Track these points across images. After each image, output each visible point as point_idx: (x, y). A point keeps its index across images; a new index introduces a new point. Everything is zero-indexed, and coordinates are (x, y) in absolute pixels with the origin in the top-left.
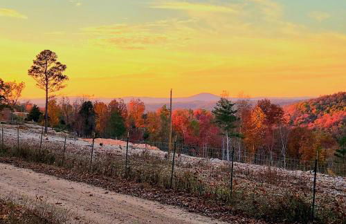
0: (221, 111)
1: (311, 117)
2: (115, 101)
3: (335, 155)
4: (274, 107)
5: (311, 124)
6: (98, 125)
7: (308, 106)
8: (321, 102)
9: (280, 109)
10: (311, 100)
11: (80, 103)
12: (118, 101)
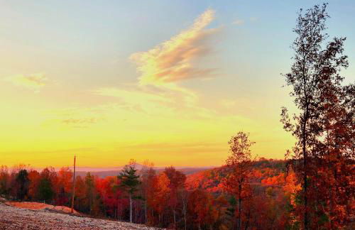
0: (125, 176)
1: (215, 182)
2: (47, 169)
3: (226, 213)
4: (178, 173)
5: (215, 187)
6: (31, 190)
7: (212, 173)
8: (223, 170)
9: (184, 176)
10: (215, 169)
11: (18, 172)
12: (49, 169)
